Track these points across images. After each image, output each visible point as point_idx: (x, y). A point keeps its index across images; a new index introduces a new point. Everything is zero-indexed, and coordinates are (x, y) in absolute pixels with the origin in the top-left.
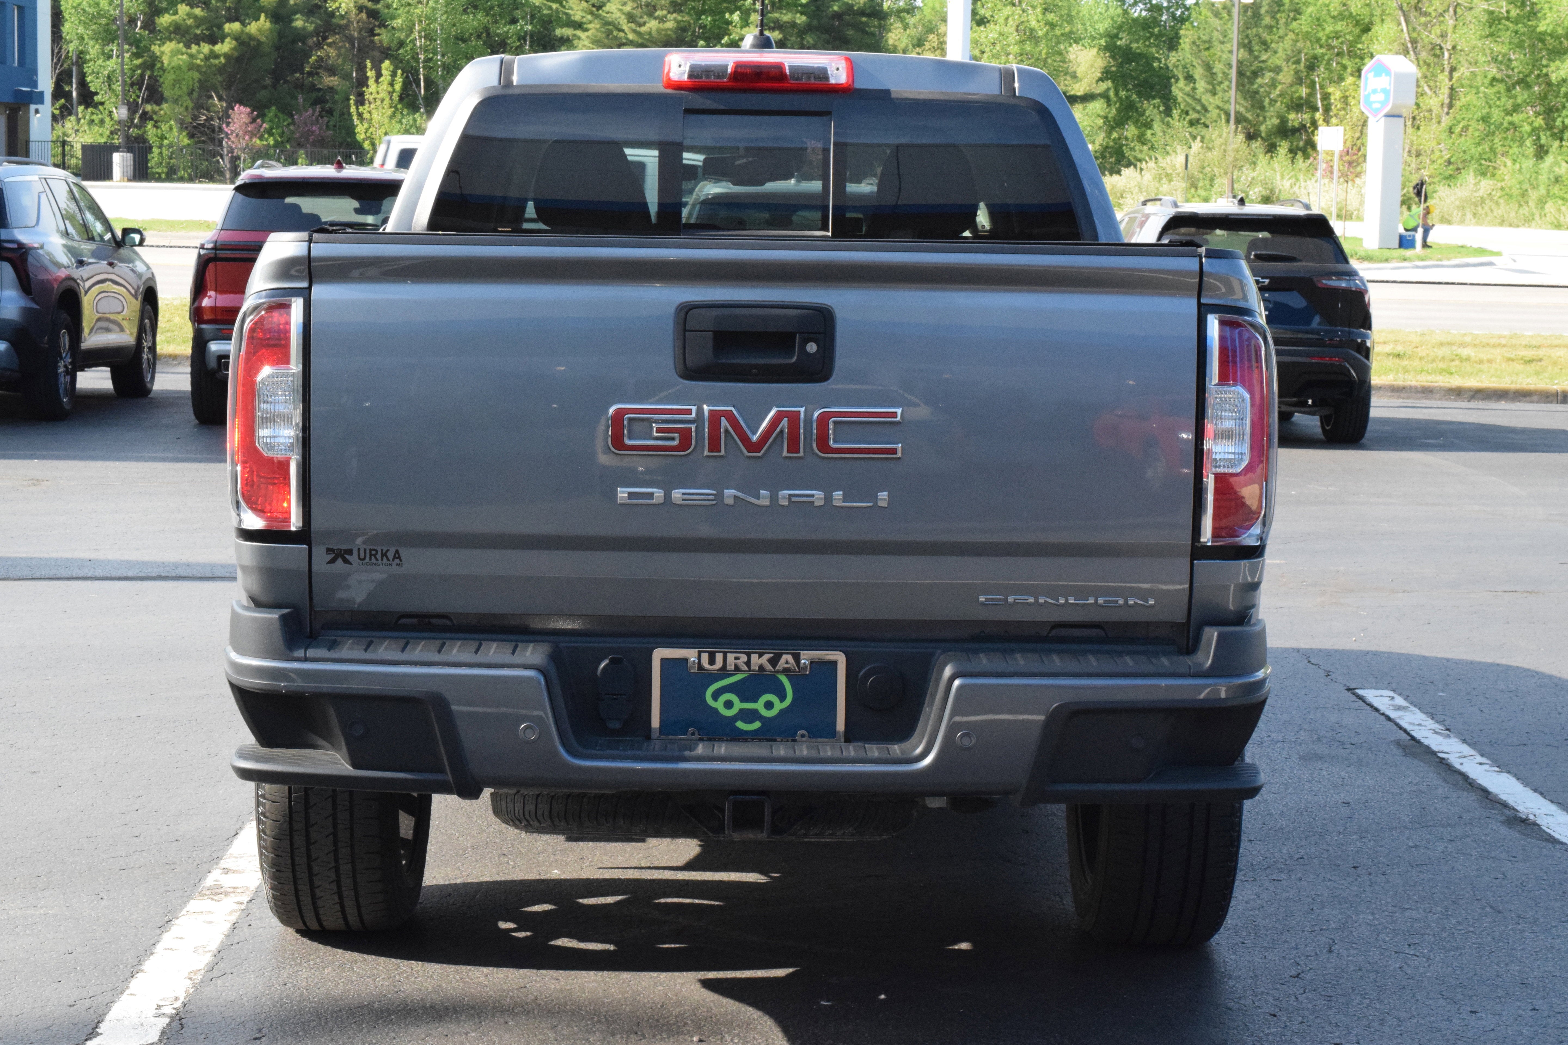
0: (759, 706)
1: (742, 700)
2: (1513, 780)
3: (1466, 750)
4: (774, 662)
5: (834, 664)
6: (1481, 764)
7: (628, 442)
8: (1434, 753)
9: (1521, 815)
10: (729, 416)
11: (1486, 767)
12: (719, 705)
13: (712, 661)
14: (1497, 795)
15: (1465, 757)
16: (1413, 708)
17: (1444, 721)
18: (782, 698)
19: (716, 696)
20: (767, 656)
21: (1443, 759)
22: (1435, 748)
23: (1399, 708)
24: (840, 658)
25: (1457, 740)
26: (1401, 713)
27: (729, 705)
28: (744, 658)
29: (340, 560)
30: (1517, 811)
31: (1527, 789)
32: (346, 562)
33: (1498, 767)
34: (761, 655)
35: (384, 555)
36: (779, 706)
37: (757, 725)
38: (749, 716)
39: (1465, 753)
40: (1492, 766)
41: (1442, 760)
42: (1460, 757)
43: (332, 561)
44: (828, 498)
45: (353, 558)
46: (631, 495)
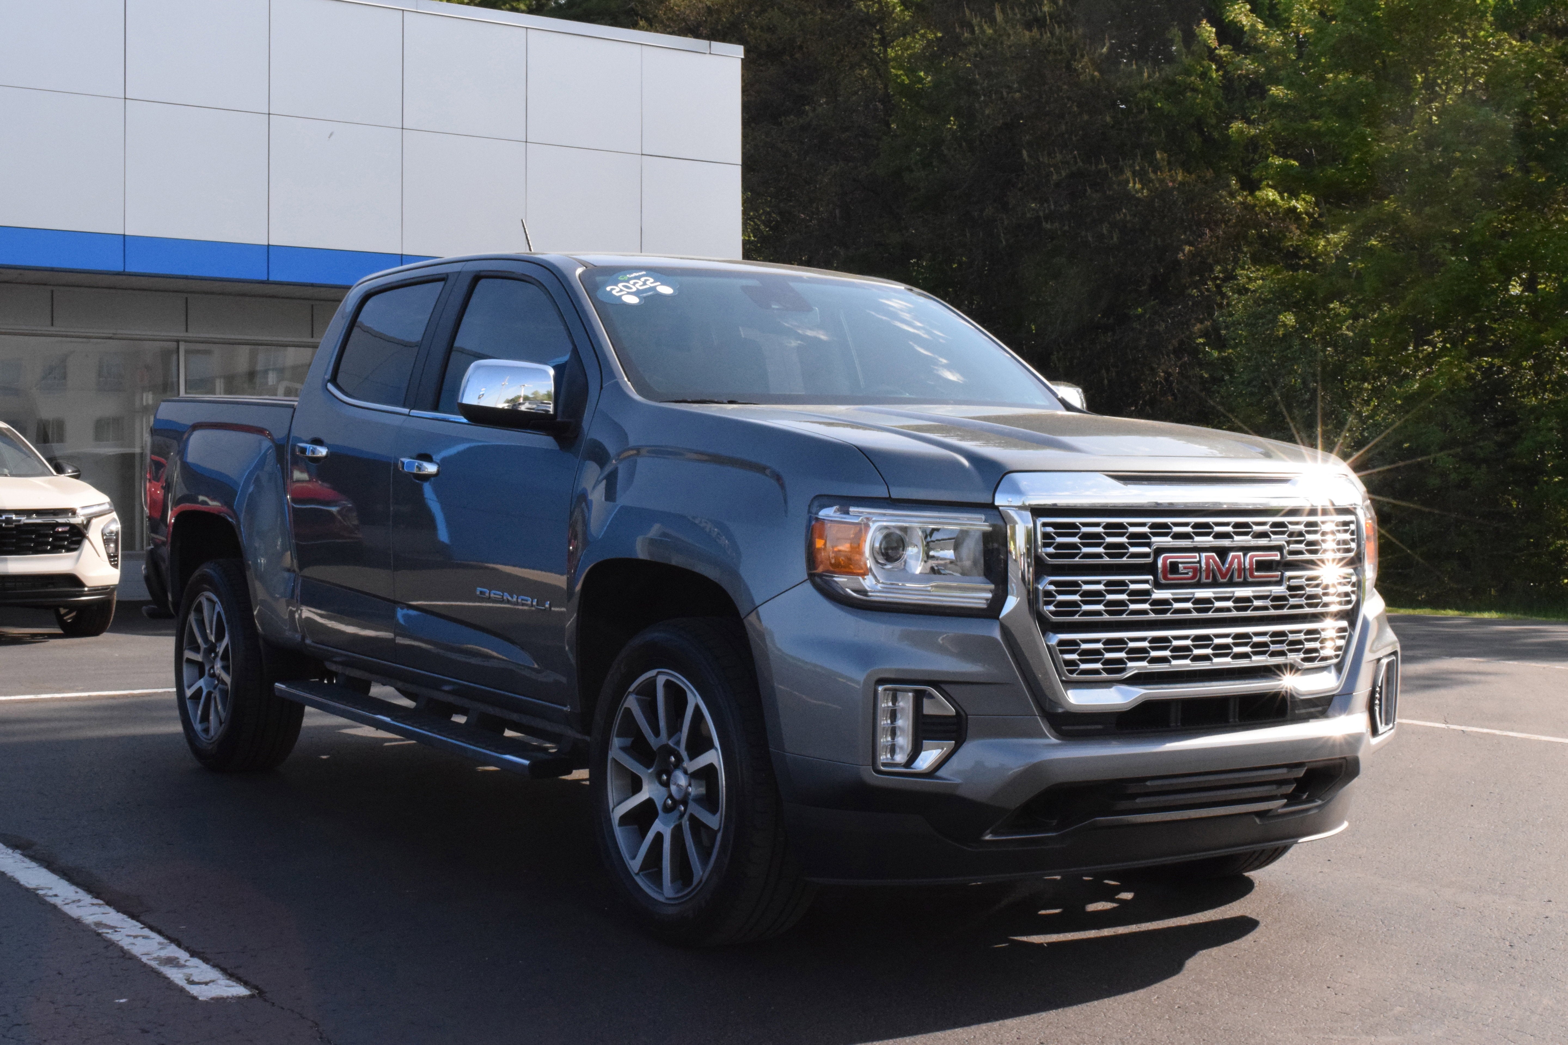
2: (23, 882)
3: (73, 911)
6: (56, 896)
8: (108, 903)
9: (20, 852)
11: (50, 893)
14: (40, 866)
15: (74, 902)
16: (154, 964)
17: (106, 947)
21: (97, 898)
22: (108, 909)
23: (172, 962)
25: (87, 922)
26: (164, 954)
30: (21, 854)
31: (10, 874)
33: (37, 895)
39: (74, 906)
40: (45, 895)
41: (97, 896)
42: (79, 901)
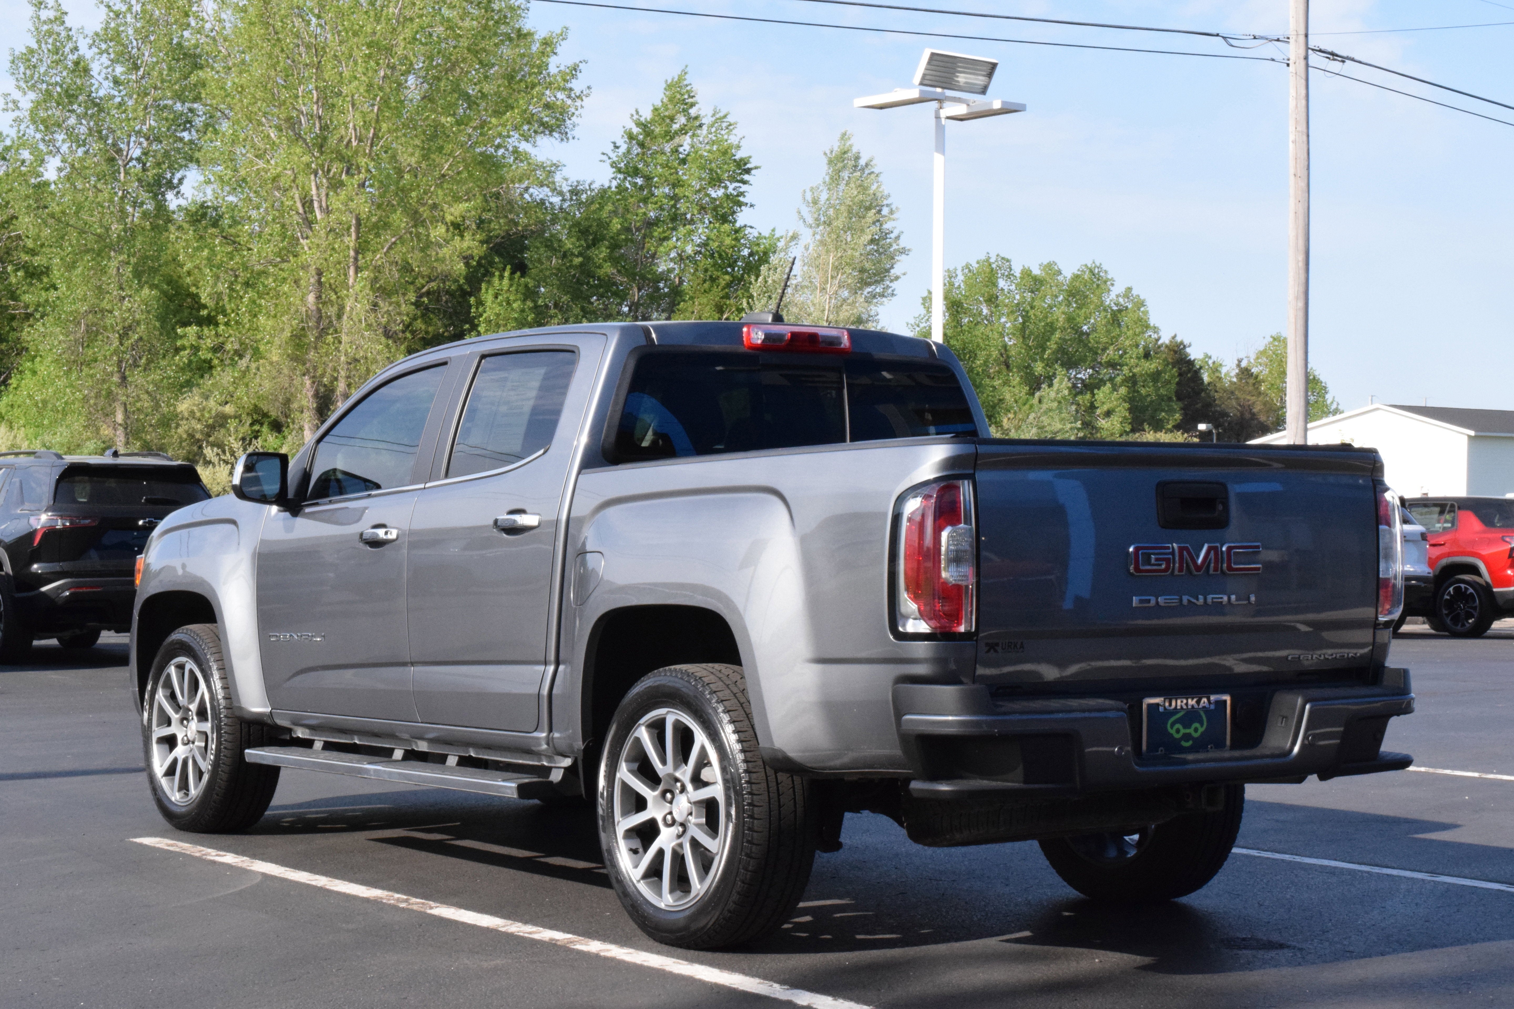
0: (1191, 731)
1: (1185, 727)
4: (1198, 702)
5: (1225, 701)
7: (1142, 567)
10: (1186, 549)
12: (1172, 731)
13: (1170, 705)
18: (1202, 725)
19: (1172, 727)
20: (1195, 700)
24: (1227, 698)
27: (1178, 731)
28: (1185, 701)
29: (992, 651)
32: (996, 651)
34: (1193, 699)
35: (1015, 646)
36: (1201, 730)
37: (1190, 743)
38: (1187, 737)
43: (988, 651)
44: (1229, 599)
45: (999, 649)
46: (1141, 601)
